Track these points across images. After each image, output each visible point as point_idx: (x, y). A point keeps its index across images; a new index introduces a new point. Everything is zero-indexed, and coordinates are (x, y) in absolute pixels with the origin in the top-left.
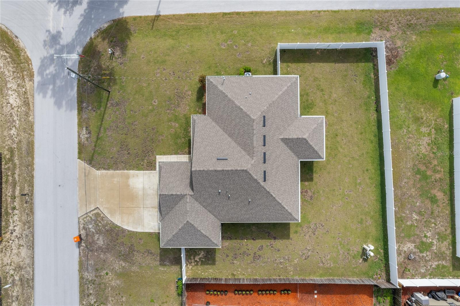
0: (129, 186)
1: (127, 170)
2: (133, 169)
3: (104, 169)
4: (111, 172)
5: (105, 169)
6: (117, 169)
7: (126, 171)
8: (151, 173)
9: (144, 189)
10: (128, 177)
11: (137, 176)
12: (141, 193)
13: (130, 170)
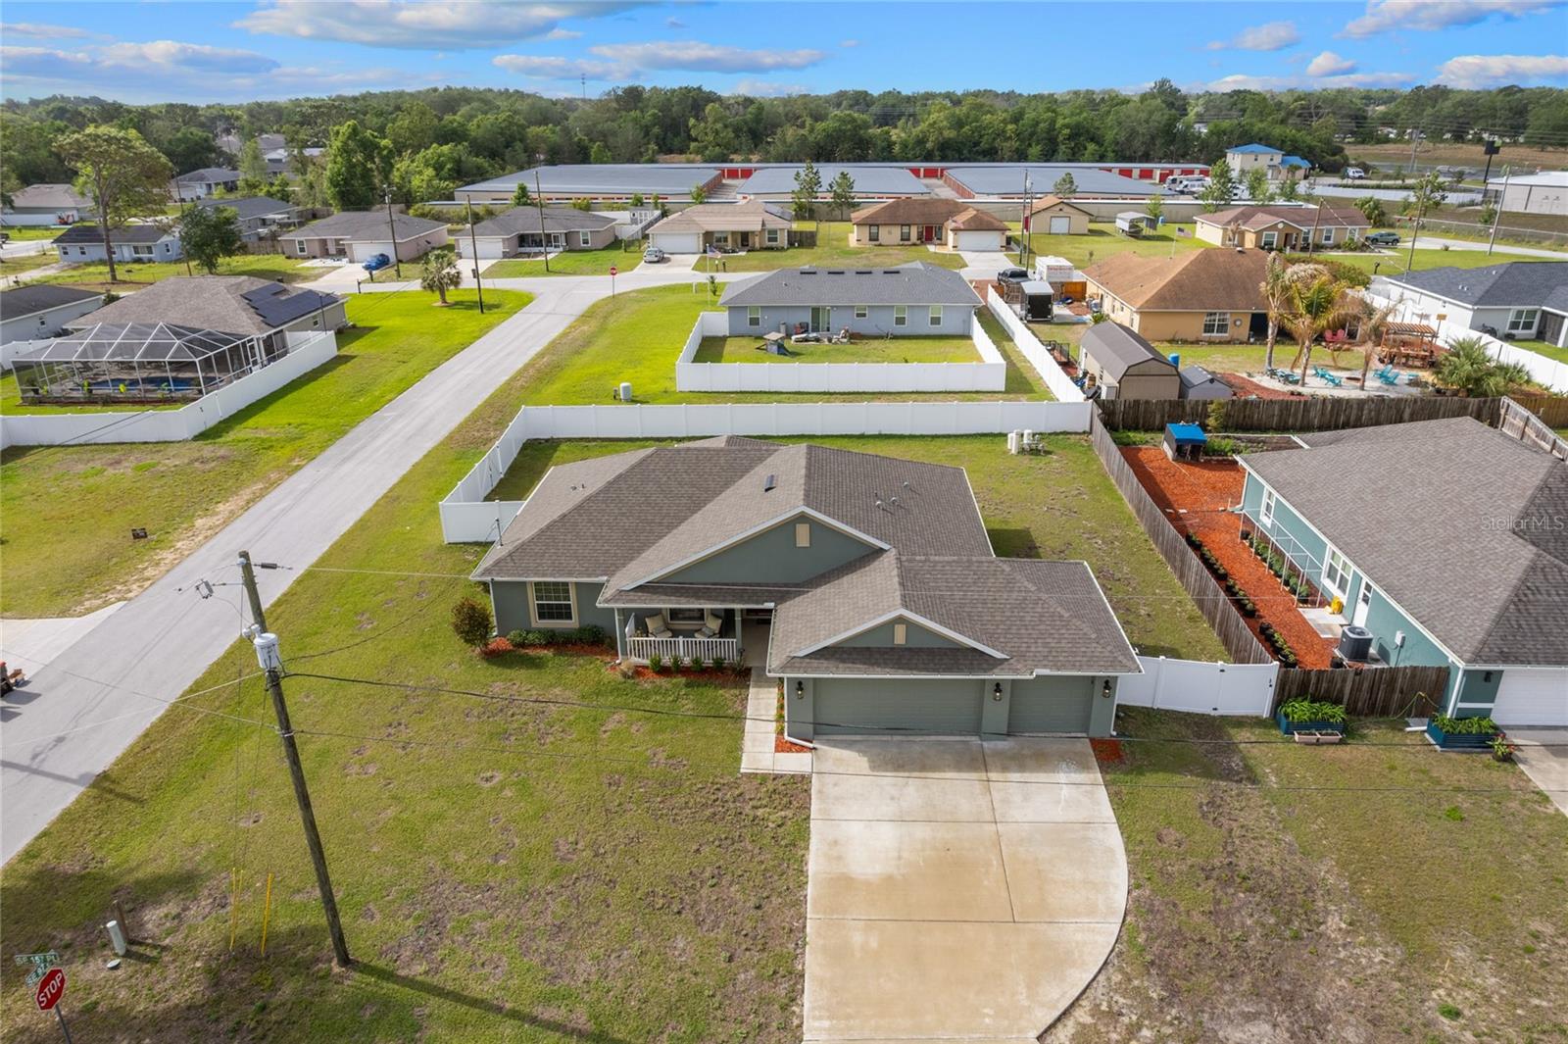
0: (889, 879)
1: (802, 885)
2: (802, 861)
3: (793, 1000)
4: (813, 964)
5: (794, 996)
6: (796, 933)
7: (810, 890)
8: (820, 792)
9: (900, 820)
10: (843, 884)
11: (836, 842)
12: (922, 832)
13: (802, 872)
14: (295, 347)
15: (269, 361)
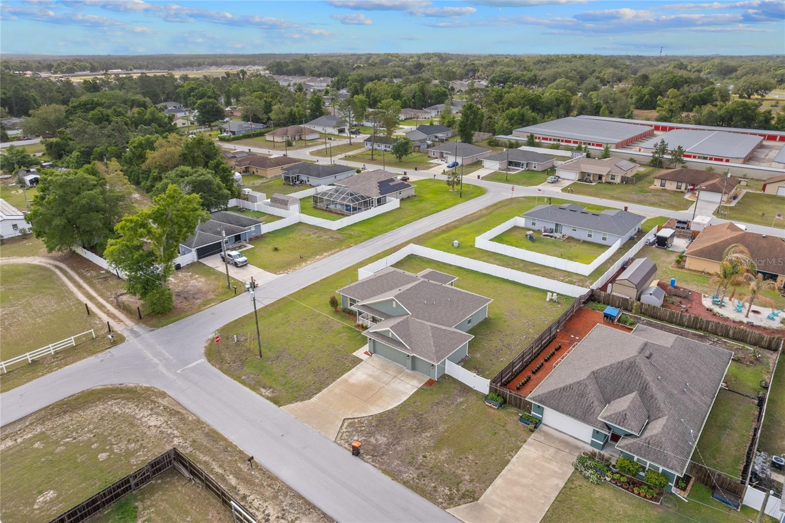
0: (354, 384)
1: (338, 378)
2: (343, 374)
3: (315, 394)
4: (325, 390)
6: (328, 385)
9: (369, 376)
10: (346, 381)
11: (353, 374)
12: (370, 380)
13: (341, 376)
14: (389, 202)
15: (378, 206)
